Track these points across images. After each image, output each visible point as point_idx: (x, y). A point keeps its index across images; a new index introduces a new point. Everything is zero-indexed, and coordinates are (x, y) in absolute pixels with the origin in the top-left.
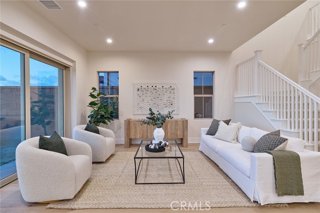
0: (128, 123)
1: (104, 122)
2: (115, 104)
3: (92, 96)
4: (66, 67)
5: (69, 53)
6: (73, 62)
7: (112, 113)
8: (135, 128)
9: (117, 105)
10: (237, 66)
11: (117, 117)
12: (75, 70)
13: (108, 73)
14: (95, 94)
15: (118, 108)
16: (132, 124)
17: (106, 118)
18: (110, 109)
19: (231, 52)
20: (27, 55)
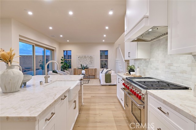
0: (75, 69)
1: (66, 69)
2: (70, 63)
3: (62, 60)
4: (53, 50)
5: (55, 46)
6: (55, 48)
7: (69, 66)
8: (77, 71)
9: (71, 63)
10: (117, 48)
11: (71, 68)
12: (56, 51)
13: (67, 51)
14: (63, 59)
15: (71, 64)
16: (76, 70)
17: (67, 68)
18: (68, 65)
19: (114, 43)
20: (45, 49)
